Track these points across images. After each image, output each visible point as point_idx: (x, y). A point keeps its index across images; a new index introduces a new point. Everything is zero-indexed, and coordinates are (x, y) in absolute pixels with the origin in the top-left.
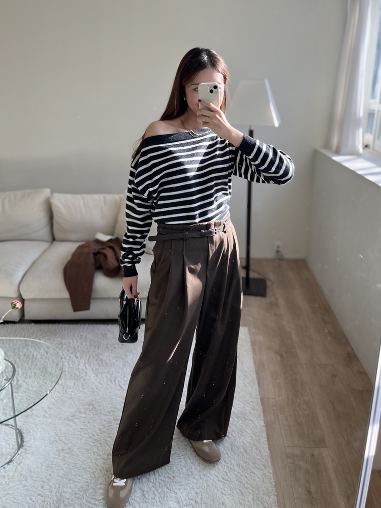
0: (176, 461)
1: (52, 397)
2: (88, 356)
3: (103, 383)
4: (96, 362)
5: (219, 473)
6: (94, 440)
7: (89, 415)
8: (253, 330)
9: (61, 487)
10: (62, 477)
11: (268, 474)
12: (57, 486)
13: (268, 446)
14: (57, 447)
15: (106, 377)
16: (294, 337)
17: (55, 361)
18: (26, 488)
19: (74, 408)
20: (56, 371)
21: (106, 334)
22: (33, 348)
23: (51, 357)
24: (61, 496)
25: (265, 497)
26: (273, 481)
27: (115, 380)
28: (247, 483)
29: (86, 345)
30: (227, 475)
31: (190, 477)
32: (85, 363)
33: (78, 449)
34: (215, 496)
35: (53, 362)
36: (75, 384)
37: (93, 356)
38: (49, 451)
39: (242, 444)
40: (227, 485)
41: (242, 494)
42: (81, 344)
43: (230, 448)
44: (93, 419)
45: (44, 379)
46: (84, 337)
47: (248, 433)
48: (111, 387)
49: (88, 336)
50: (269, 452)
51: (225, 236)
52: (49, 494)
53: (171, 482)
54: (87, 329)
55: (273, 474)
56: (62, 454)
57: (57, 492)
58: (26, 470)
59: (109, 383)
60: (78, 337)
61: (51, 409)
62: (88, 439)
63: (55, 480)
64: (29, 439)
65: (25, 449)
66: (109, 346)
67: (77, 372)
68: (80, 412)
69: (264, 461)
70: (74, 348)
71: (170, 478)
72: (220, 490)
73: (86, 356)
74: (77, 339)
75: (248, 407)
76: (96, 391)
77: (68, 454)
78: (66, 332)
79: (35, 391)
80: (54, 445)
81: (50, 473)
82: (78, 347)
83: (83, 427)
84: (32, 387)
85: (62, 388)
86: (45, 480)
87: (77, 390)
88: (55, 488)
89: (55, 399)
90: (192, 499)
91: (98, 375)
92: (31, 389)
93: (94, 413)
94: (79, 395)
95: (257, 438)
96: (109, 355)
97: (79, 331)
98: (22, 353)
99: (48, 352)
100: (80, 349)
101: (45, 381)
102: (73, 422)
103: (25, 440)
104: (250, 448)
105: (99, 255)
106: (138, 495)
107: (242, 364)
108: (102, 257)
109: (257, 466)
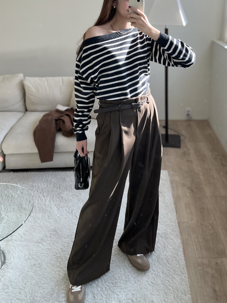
0: (118, 271)
1: (26, 226)
2: (52, 195)
3: (63, 214)
4: (58, 199)
5: (149, 279)
6: (57, 257)
7: (54, 238)
8: (172, 173)
9: (33, 292)
10: (34, 285)
11: (184, 278)
12: (31, 292)
13: (184, 258)
14: (30, 263)
15: (65, 210)
16: (201, 177)
17: (28, 200)
18: (8, 294)
19: (42, 233)
20: (29, 207)
21: (65, 178)
22: (12, 190)
23: (25, 196)
24: (33, 299)
25: (183, 295)
26: (188, 283)
27: (72, 212)
28: (169, 285)
29: (50, 187)
30: (155, 280)
31: (128, 282)
32: (50, 200)
33: (46, 264)
34: (146, 296)
35: (27, 200)
36: (43, 216)
37: (56, 195)
38: (25, 266)
39: (165, 256)
40: (155, 287)
41: (166, 294)
42: (47, 186)
43: (157, 260)
44: (57, 241)
45: (20, 213)
46: (49, 181)
47: (169, 249)
48: (69, 218)
49: (52, 180)
50: (185, 262)
51: (148, 106)
52: (25, 298)
53: (114, 286)
54: (51, 175)
55: (188, 278)
56: (34, 268)
57: (30, 296)
58: (8, 281)
59: (68, 214)
60: (45, 181)
61: (25, 234)
62: (53, 257)
63: (29, 288)
64: (9, 258)
65: (7, 265)
66: (68, 187)
67: (44, 207)
68: (47, 237)
69: (182, 269)
70: (42, 189)
71: (113, 284)
72: (150, 292)
73: (51, 195)
74: (44, 183)
75: (169, 229)
76: (58, 221)
77: (38, 268)
78: (36, 178)
79: (14, 222)
80: (28, 262)
81: (25, 282)
82: (45, 188)
83: (49, 247)
84: (12, 219)
85: (33, 219)
86: (22, 288)
87: (45, 220)
88: (29, 294)
89: (29, 227)
90: (130, 299)
91: (60, 208)
92: (10, 220)
93: (57, 237)
94: (46, 224)
95: (176, 252)
96: (67, 194)
97: (46, 177)
98: (4, 194)
99: (23, 193)
100: (46, 190)
101: (21, 214)
102: (42, 244)
103: (6, 259)
104: (171, 260)
105: (59, 121)
106: (90, 297)
107: (164, 198)
108: (61, 122)
109: (177, 273)
